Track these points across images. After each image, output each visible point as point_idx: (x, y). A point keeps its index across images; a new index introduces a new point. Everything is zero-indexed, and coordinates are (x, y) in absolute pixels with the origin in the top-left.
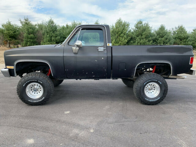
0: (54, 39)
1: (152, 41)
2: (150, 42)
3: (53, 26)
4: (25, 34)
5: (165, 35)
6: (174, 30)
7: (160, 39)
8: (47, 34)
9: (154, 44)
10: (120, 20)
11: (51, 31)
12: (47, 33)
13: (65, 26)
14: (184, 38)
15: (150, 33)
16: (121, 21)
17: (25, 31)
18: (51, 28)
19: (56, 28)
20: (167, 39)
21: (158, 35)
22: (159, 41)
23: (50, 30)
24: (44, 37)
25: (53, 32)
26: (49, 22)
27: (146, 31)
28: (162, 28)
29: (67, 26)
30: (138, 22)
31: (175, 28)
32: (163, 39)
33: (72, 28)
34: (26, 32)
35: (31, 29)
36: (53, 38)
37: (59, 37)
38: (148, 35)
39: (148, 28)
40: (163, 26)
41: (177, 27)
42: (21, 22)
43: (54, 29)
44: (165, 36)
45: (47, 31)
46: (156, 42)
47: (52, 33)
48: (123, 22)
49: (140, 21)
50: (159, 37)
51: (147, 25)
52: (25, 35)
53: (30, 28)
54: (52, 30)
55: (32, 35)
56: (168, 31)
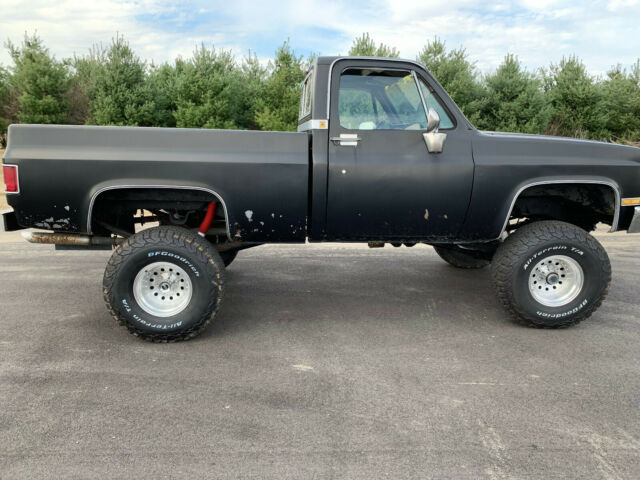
0: (134, 111)
1: (477, 115)
2: (473, 117)
3: (127, 65)
4: (25, 94)
5: (520, 92)
6: (548, 74)
7: (504, 105)
8: (107, 95)
9: (483, 122)
10: (364, 42)
11: (118, 84)
12: (106, 89)
13: (173, 64)
14: (585, 103)
15: (470, 86)
16: (369, 43)
17: (24, 86)
18: (122, 73)
19: (139, 72)
20: (527, 105)
21: (497, 92)
22: (501, 112)
23: (116, 78)
24: (96, 107)
25: (128, 87)
26: (114, 51)
27: (458, 79)
28: (510, 68)
29: (179, 63)
30: (429, 47)
31: (552, 68)
32: (515, 104)
33: (196, 72)
34: (28, 87)
35: (47, 77)
36: (129, 109)
37: (152, 105)
38: (466, 92)
39: (464, 67)
40: (512, 60)
41: (559, 63)
42: (15, 54)
43: (134, 77)
44: (523, 96)
45: (105, 83)
46: (492, 115)
47: (124, 89)
48: (377, 46)
49: (435, 45)
50: (501, 99)
51: (460, 57)
52: (24, 98)
53: (44, 74)
54: (125, 81)
55: (49, 99)
56: (529, 77)
